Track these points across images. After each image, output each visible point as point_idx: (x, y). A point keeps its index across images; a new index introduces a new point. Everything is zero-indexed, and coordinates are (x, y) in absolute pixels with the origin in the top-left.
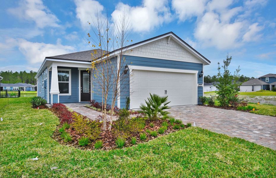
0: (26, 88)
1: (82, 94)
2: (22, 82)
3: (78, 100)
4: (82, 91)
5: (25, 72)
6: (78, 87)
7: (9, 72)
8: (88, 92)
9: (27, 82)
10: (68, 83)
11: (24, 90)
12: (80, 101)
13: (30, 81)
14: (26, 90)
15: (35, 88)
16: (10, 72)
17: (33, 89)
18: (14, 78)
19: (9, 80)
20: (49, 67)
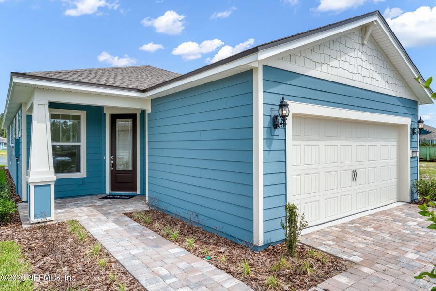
1: (115, 173)
3: (105, 188)
4: (114, 165)
6: (105, 155)
8: (131, 168)
10: (79, 146)
12: (108, 190)
20: (26, 104)
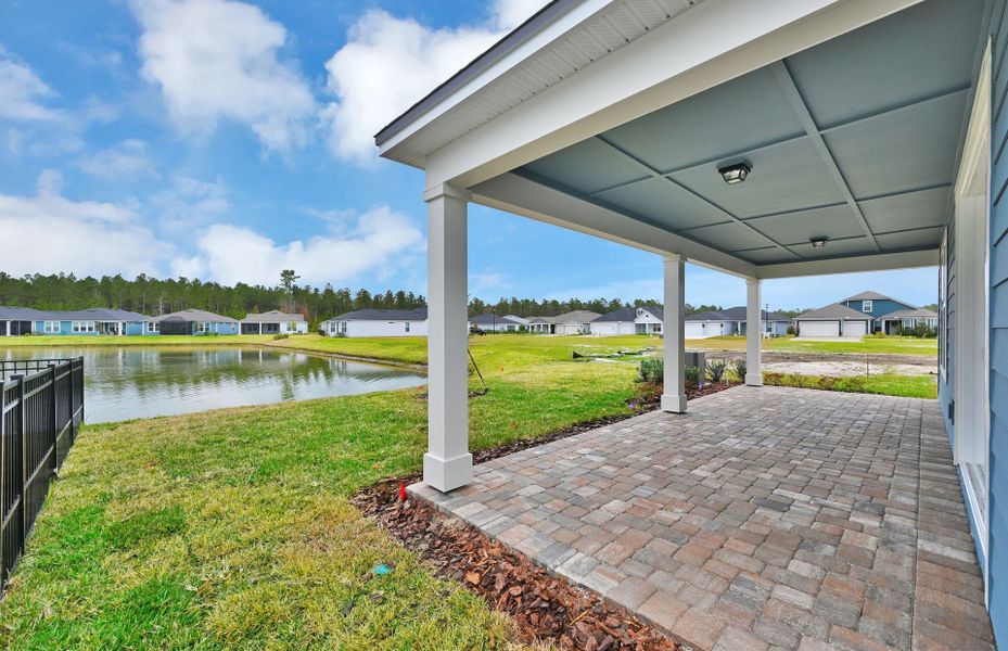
0: (124, 324)
2: (111, 307)
5: (118, 277)
7: (62, 278)
9: (128, 307)
11: (116, 333)
13: (136, 303)
14: (124, 333)
15: (157, 325)
16: (66, 276)
17: (151, 329)
18: (82, 294)
19: (63, 301)
